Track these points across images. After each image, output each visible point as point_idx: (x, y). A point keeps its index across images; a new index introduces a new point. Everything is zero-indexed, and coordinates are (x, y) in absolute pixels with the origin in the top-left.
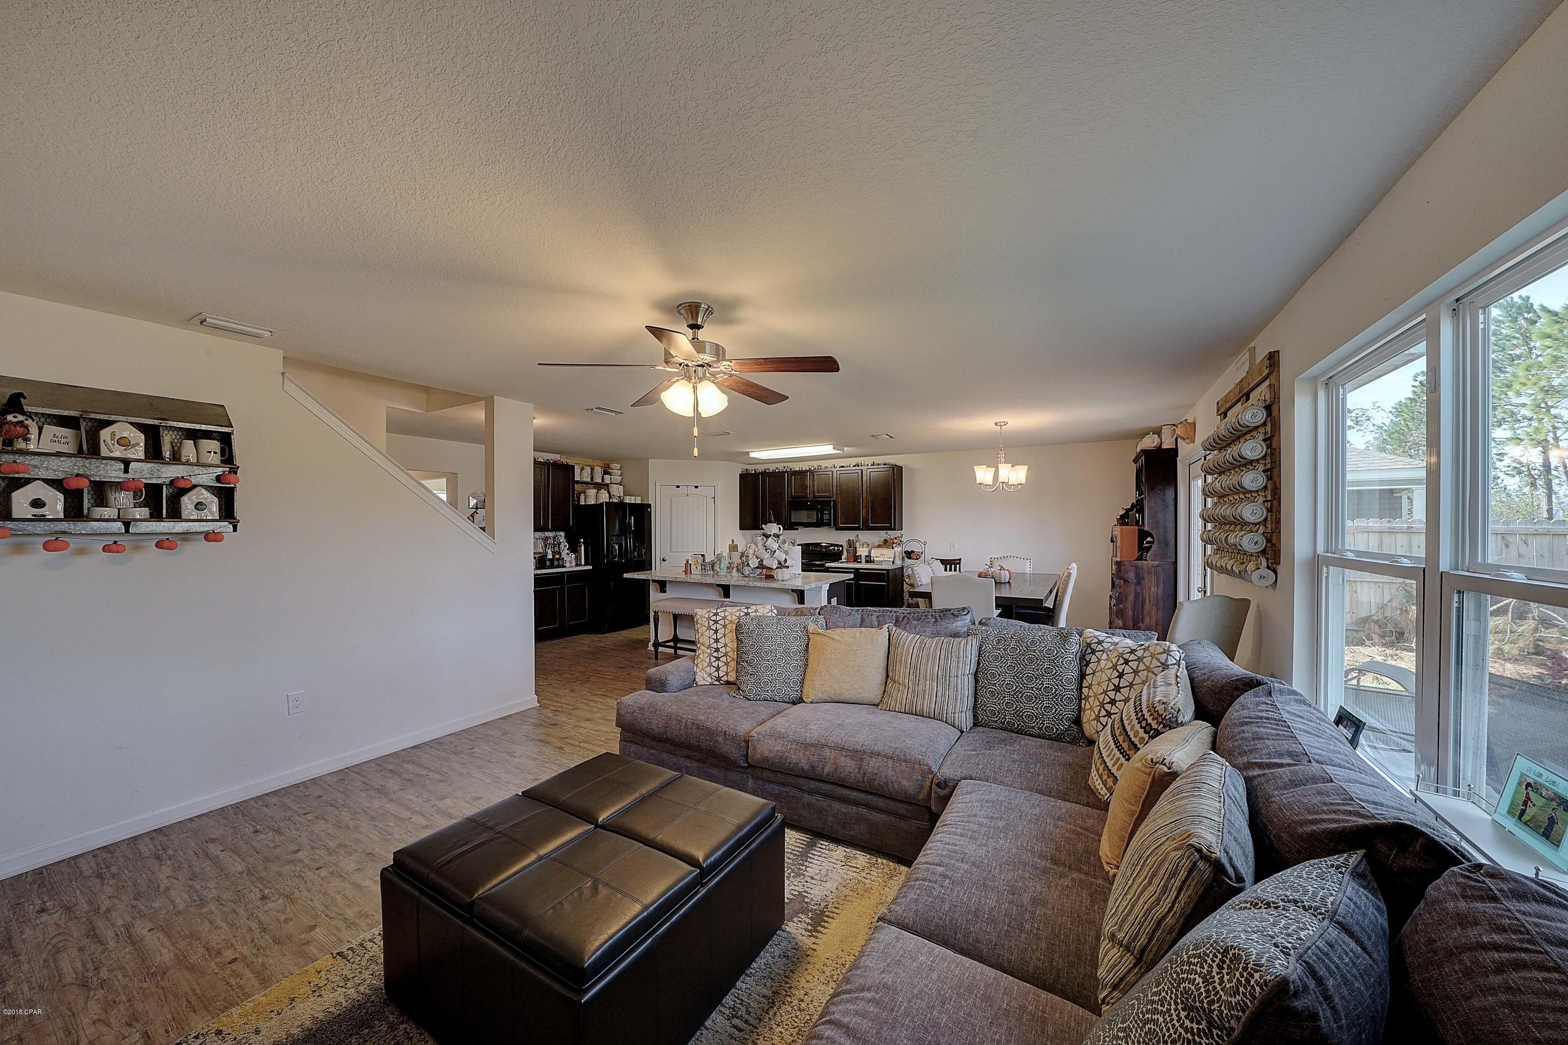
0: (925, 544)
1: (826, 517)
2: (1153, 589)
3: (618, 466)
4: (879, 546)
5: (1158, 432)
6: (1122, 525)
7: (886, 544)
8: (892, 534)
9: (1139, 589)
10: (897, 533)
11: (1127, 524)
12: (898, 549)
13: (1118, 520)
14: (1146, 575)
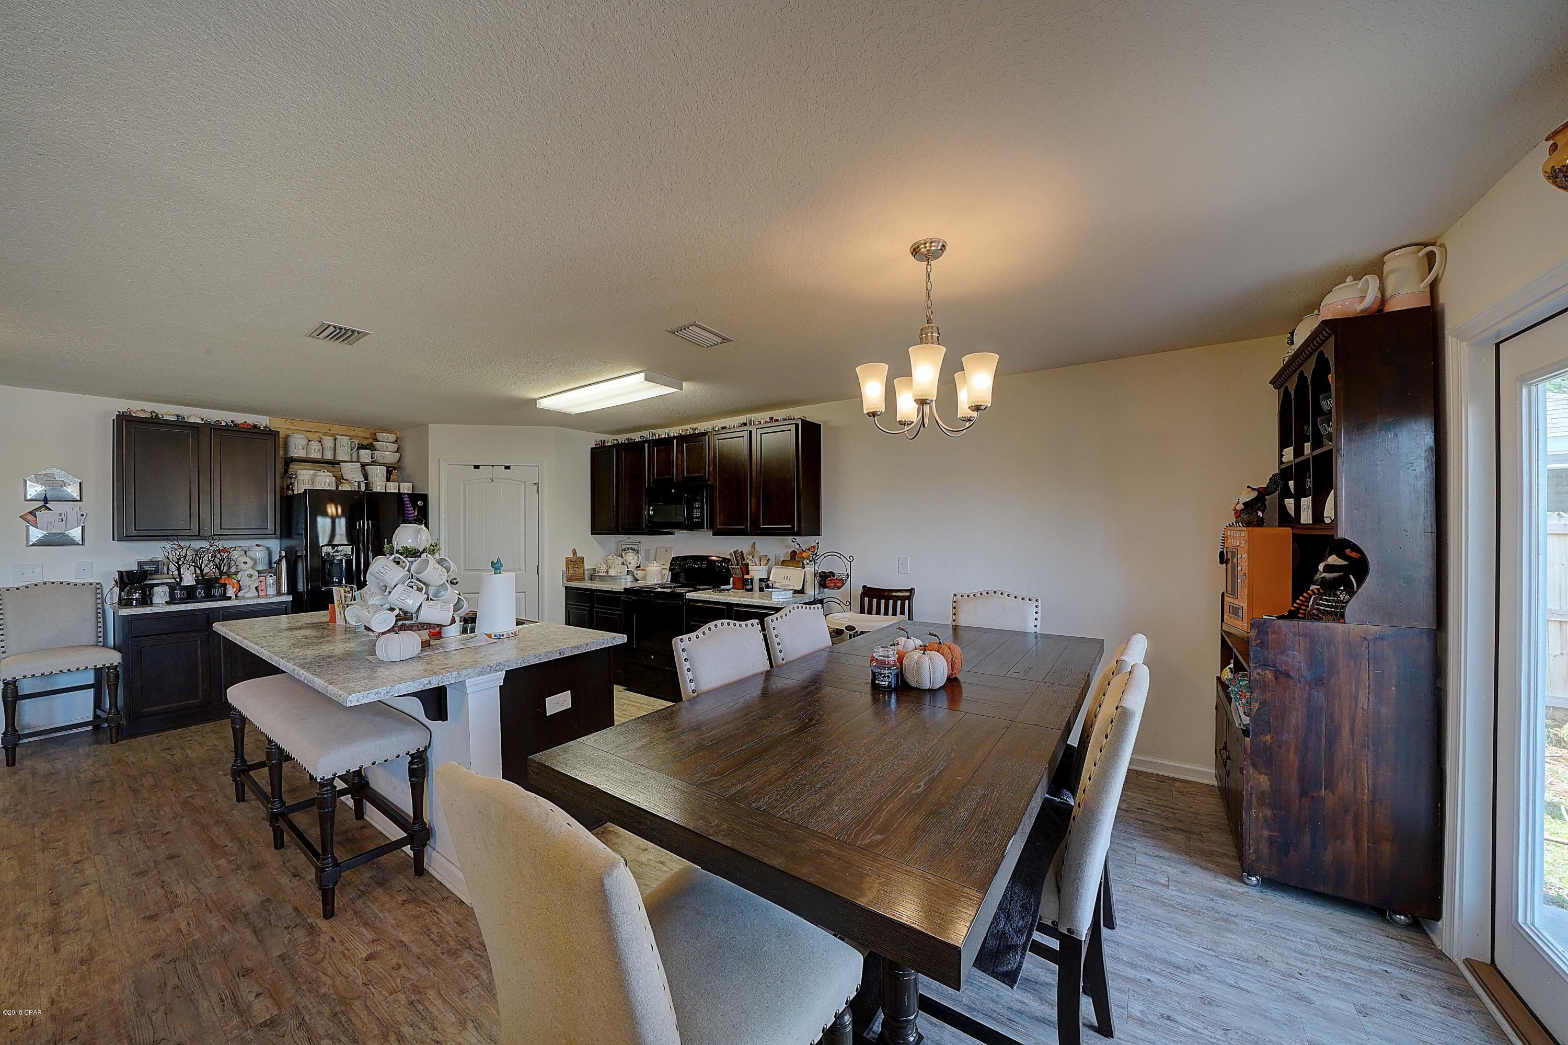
0: (851, 560)
1: (696, 513)
2: (1363, 701)
3: (392, 437)
4: (784, 563)
5: (1376, 267)
6: (1248, 524)
7: (795, 559)
8: (804, 542)
9: (1319, 696)
10: (811, 540)
11: (1260, 523)
12: (810, 569)
13: (1238, 514)
14: (1342, 660)
